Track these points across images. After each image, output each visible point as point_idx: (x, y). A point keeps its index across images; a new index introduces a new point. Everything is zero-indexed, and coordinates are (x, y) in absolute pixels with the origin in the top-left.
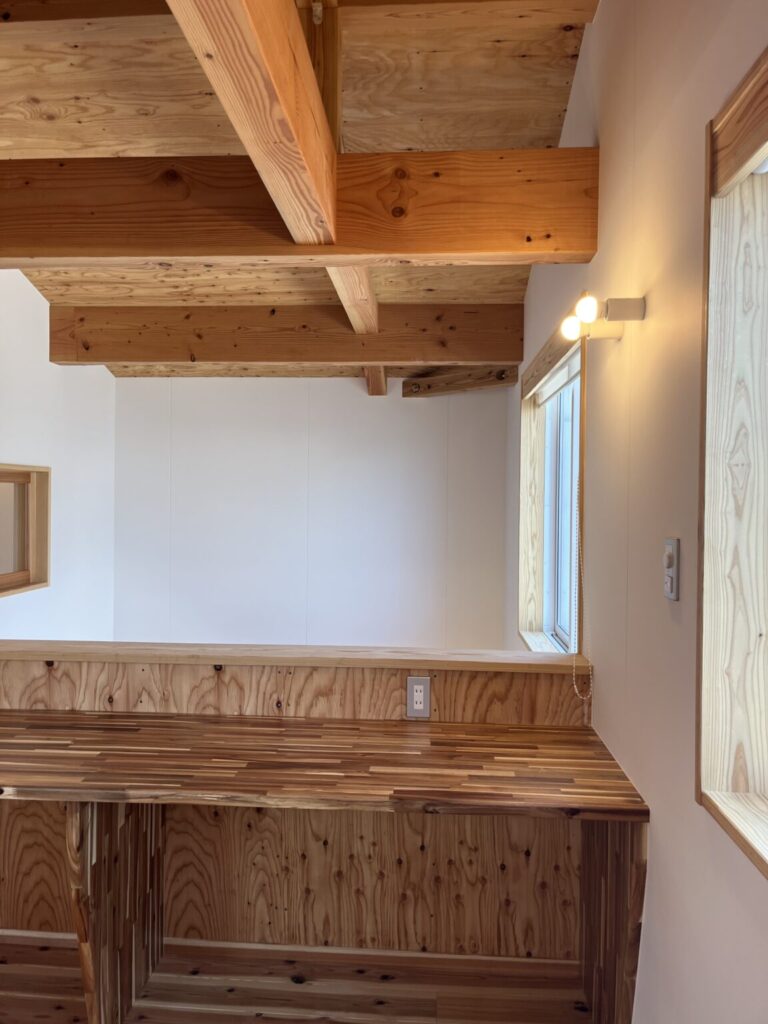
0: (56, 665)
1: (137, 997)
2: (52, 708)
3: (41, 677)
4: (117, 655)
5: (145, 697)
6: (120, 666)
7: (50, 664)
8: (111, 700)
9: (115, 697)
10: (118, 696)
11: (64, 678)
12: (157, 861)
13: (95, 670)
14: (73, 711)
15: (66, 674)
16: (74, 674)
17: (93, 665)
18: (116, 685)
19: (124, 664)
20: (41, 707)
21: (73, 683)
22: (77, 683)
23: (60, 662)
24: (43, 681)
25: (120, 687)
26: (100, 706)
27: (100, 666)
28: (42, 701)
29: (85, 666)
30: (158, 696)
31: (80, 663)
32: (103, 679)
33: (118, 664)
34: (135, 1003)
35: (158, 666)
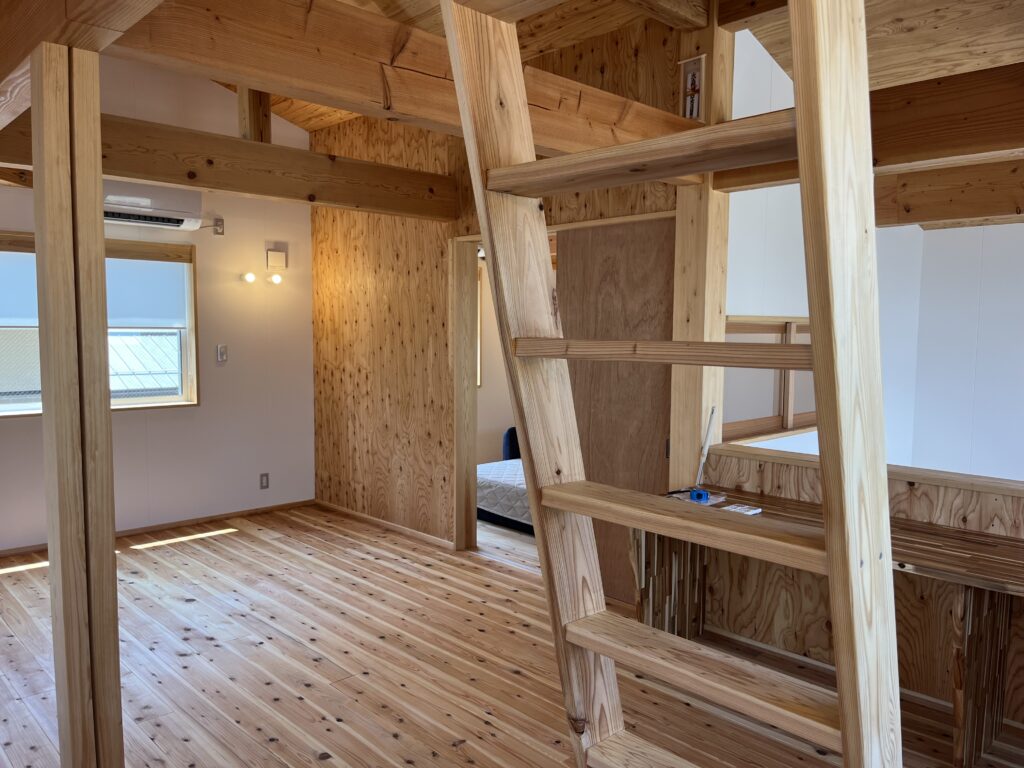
0: (916, 486)
1: (985, 752)
2: (912, 518)
3: (903, 494)
4: (972, 484)
5: (996, 521)
6: (975, 494)
7: (911, 484)
8: (965, 520)
9: (969, 518)
10: (971, 517)
11: (924, 497)
12: (1004, 653)
13: (951, 494)
14: (930, 523)
15: (926, 494)
16: (933, 494)
17: (950, 490)
18: (971, 508)
19: (979, 492)
20: (902, 516)
21: (931, 502)
22: (935, 503)
23: (920, 484)
24: (904, 497)
25: (974, 511)
26: (955, 523)
27: (956, 491)
28: (904, 512)
29: (942, 490)
30: (1009, 522)
31: (938, 486)
32: (958, 502)
33: (973, 491)
34: (983, 755)
35: (1010, 499)
